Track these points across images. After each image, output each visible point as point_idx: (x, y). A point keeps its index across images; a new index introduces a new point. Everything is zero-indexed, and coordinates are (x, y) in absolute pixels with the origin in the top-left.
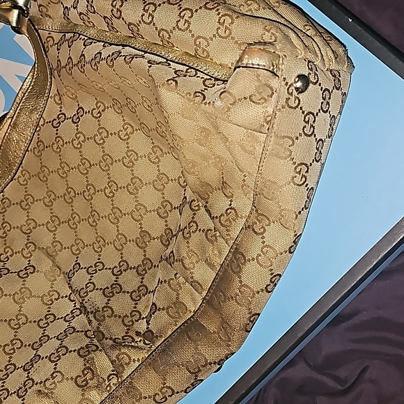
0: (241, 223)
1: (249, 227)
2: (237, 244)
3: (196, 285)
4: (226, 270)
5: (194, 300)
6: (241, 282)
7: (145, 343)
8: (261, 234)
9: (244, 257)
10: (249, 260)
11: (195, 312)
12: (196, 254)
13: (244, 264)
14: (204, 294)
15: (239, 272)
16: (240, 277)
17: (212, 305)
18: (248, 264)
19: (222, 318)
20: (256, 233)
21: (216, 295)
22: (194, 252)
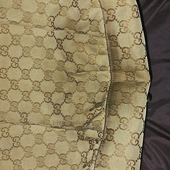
0: (102, 23)
1: (107, 21)
2: (107, 34)
3: (102, 68)
4: (111, 50)
5: (106, 76)
6: (121, 48)
7: (98, 110)
8: (114, 19)
9: (115, 36)
10: (118, 35)
11: (111, 80)
12: (93, 54)
13: (117, 39)
14: (109, 68)
15: (117, 44)
16: (119, 46)
17: (116, 70)
18: (118, 37)
19: (125, 71)
20: (112, 21)
21: (114, 64)
22: (91, 54)
